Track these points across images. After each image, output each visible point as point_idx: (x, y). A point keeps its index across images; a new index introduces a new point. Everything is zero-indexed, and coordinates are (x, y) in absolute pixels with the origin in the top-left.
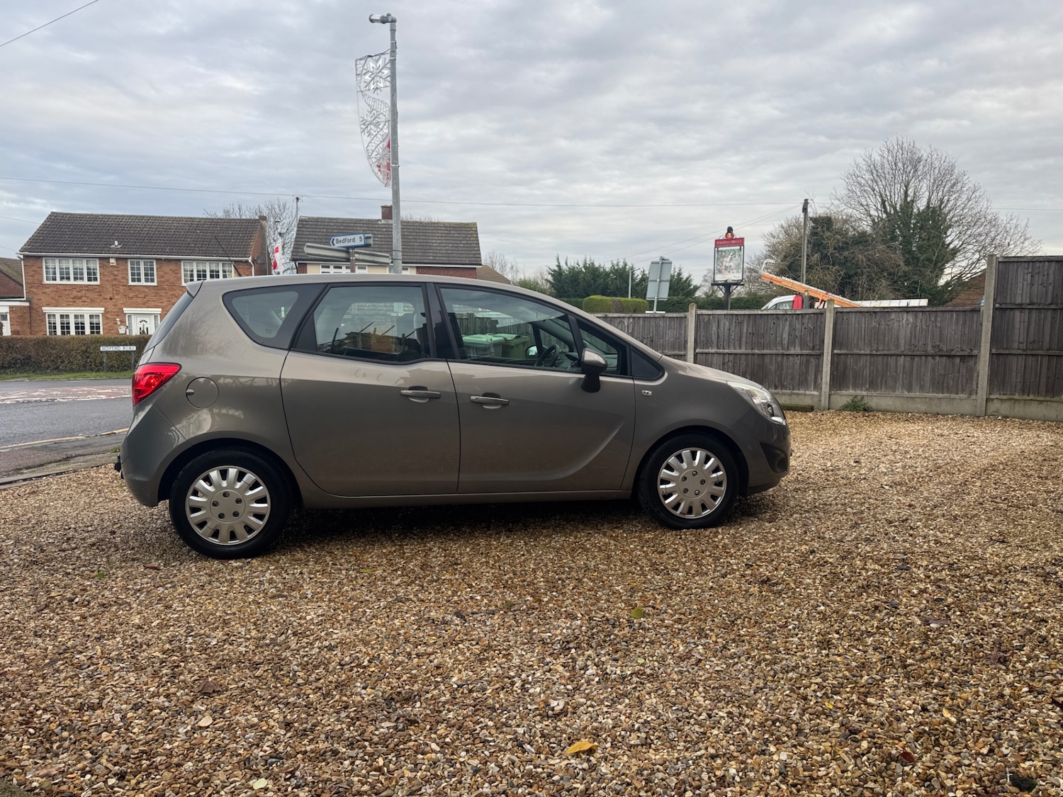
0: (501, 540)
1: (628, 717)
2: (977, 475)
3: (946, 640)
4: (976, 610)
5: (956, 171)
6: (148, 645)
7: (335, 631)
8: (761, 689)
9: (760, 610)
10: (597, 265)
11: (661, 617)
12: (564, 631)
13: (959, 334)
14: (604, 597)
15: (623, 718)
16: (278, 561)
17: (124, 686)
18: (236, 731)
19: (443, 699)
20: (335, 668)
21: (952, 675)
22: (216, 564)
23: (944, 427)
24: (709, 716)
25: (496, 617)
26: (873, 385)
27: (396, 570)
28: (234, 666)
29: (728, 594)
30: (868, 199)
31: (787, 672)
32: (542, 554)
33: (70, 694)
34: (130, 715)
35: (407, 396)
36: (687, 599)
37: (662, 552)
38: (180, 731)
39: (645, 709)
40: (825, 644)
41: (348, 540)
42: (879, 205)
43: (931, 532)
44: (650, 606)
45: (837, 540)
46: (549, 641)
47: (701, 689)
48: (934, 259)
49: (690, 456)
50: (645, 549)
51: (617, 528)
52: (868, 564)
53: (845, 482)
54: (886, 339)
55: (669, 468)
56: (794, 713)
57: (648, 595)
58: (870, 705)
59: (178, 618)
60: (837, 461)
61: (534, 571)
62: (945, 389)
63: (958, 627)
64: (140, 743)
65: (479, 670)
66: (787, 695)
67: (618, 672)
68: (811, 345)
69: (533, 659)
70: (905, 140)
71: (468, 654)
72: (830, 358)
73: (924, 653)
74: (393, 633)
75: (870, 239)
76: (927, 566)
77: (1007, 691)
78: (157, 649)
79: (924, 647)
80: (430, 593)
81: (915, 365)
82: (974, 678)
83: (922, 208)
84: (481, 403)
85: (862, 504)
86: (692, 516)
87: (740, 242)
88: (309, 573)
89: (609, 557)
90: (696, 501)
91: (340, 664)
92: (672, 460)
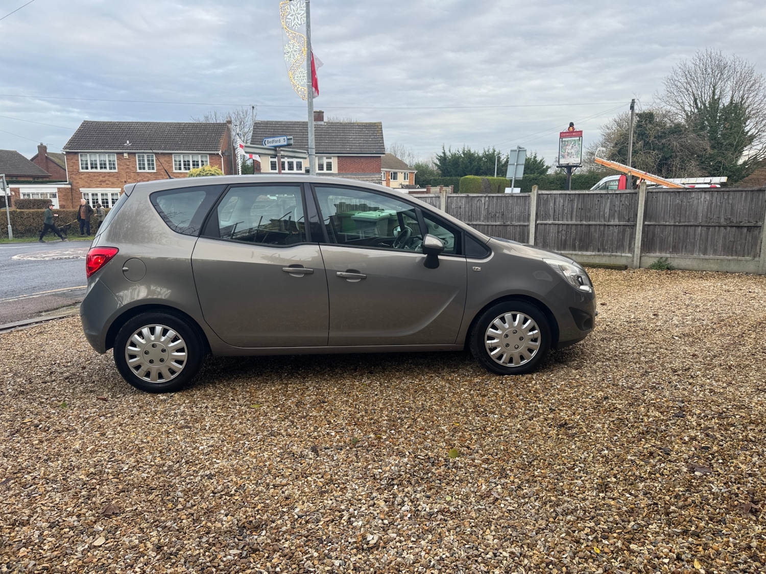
0: (363, 380)
1: (428, 553)
2: (754, 327)
3: (706, 488)
4: (736, 458)
5: (755, 74)
6: (79, 469)
7: (218, 461)
8: (543, 530)
9: (555, 452)
10: (472, 152)
11: (473, 456)
12: (393, 468)
13: (747, 209)
14: (431, 437)
15: (423, 553)
16: (192, 396)
17: (51, 505)
18: (120, 552)
19: (284, 529)
20: (209, 496)
21: (707, 523)
22: (148, 397)
23: (731, 284)
24: (495, 555)
25: (343, 452)
26: (675, 249)
27: (277, 407)
28: (135, 490)
29: (532, 436)
30: (683, 98)
31: (567, 514)
32: (391, 394)
33: (10, 511)
34: (46, 533)
35: (288, 272)
36: (497, 439)
37: (484, 396)
38: (78, 549)
39: (443, 546)
40: (604, 487)
41: (249, 378)
42: (692, 102)
43: (708, 381)
44: (465, 446)
45: (629, 388)
46: (378, 477)
47: (493, 528)
48: (735, 144)
49: (511, 318)
50: (472, 392)
51: (454, 372)
52: (651, 411)
53: (643, 332)
54: (687, 213)
55: (494, 327)
56: (566, 557)
57: (467, 435)
58: (631, 552)
59: (107, 444)
60: (639, 314)
61: (382, 410)
62: (734, 252)
63: (719, 475)
64: (46, 559)
65: (318, 502)
66: (562, 538)
67: (428, 509)
68: (627, 218)
69: (363, 493)
70: (713, 51)
71: (313, 486)
72: (641, 228)
73: (686, 500)
74: (261, 464)
75: (683, 129)
76: (700, 414)
77: (754, 543)
78: (84, 472)
79: (687, 494)
80: (297, 428)
81: (710, 234)
82: (726, 527)
83: (726, 104)
84: (344, 278)
85: (654, 354)
86: (512, 365)
87: (580, 134)
88: (212, 407)
89: (443, 398)
90: (516, 353)
91: (213, 492)
92: (497, 321)
